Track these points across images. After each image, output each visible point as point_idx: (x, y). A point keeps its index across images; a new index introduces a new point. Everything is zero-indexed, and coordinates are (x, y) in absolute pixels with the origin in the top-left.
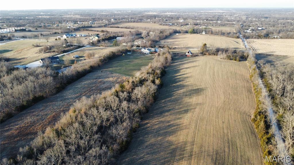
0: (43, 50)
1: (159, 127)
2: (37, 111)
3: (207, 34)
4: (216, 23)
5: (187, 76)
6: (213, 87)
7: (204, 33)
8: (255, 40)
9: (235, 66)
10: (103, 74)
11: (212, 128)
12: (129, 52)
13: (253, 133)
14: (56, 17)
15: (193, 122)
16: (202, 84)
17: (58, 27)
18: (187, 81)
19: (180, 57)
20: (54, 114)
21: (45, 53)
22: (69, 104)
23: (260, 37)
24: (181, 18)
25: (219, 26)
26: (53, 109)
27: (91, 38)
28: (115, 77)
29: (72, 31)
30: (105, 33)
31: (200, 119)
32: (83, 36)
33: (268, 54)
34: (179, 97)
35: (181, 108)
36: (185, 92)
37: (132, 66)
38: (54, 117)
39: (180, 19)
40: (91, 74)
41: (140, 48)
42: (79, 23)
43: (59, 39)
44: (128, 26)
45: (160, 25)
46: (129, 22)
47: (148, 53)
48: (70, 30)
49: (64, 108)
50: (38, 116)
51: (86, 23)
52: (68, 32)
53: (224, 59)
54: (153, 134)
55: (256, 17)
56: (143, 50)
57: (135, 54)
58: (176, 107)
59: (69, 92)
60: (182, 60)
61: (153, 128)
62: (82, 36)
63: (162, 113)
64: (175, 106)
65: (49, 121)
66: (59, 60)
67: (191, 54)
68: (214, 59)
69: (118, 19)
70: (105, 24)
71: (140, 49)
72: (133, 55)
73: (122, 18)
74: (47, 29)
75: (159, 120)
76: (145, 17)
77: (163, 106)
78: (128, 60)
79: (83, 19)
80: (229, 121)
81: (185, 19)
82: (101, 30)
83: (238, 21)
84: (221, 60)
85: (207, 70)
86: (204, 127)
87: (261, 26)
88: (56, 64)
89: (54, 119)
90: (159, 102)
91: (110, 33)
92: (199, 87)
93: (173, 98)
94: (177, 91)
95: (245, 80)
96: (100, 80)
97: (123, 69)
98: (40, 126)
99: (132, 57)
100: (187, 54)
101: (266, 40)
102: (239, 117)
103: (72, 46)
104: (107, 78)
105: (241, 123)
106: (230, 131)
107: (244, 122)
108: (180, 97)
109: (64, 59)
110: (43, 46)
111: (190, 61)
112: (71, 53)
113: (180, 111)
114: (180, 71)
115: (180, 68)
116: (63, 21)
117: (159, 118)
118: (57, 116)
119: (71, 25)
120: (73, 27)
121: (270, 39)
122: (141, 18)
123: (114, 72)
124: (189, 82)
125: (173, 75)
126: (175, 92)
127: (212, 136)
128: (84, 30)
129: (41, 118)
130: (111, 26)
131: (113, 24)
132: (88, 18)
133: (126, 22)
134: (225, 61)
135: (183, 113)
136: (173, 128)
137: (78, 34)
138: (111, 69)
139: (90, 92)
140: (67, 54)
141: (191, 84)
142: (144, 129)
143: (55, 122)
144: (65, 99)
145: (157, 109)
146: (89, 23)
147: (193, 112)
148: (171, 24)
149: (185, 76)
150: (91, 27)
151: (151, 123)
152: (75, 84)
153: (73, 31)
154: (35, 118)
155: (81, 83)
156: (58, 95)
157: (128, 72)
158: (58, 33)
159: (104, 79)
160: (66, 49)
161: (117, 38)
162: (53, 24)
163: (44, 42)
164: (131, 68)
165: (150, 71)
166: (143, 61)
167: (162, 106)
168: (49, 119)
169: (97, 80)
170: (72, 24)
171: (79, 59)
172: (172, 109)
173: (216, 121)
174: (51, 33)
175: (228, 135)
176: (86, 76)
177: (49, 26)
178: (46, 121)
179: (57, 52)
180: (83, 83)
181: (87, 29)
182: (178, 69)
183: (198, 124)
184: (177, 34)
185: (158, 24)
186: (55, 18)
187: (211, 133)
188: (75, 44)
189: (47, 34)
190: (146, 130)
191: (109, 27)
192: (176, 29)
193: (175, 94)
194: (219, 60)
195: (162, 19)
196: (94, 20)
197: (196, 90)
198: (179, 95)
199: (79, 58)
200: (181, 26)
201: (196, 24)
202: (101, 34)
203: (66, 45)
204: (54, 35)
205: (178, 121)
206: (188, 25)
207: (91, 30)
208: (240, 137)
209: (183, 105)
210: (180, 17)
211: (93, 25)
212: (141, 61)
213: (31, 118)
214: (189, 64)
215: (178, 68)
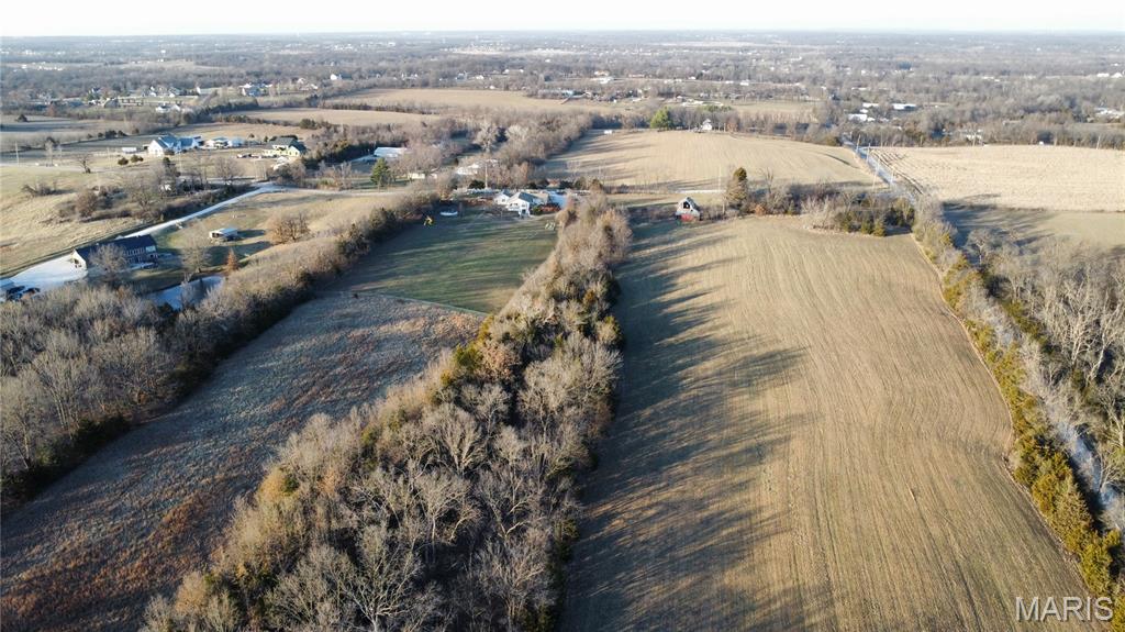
0: (77, 209)
1: (666, 531)
2: (107, 490)
3: (722, 129)
4: (738, 89)
5: (709, 303)
6: (824, 344)
7: (707, 127)
8: (902, 151)
9: (874, 253)
10: (363, 307)
11: (880, 520)
12: (447, 211)
13: (1039, 529)
14: (94, 68)
15: (799, 498)
16: (777, 333)
17: (119, 110)
18: (717, 322)
19: (655, 224)
20: (188, 500)
21: (88, 221)
22: (247, 449)
23: (914, 137)
24: (599, 70)
25: (753, 98)
26: (181, 477)
27: (269, 153)
28: (416, 316)
29: (176, 126)
30: (318, 132)
31: (822, 484)
32: (230, 144)
33: (975, 203)
34: (707, 394)
35: (728, 442)
36: (726, 372)
37: (475, 266)
38: (192, 513)
39: (597, 73)
40: (311, 308)
41: (487, 189)
42: (199, 90)
43: (136, 159)
44: (405, 101)
45: (530, 96)
46: (403, 86)
47: (524, 211)
48: (168, 122)
49: (229, 470)
50: (116, 513)
51: (231, 90)
52: (163, 128)
53: (826, 228)
54: (649, 567)
55: (869, 65)
56: (502, 199)
57: (473, 217)
58: (710, 437)
59: (233, 394)
60: (667, 237)
61: (641, 538)
62: (226, 144)
63: (657, 466)
64: (705, 434)
65: (176, 538)
66: (158, 250)
67: (695, 211)
68: (790, 230)
69: (356, 76)
70: (308, 96)
71: (490, 197)
72: (468, 221)
73: (369, 71)
74: (70, 116)
75: (654, 501)
76: (461, 68)
77: (653, 433)
78: (455, 244)
79: (215, 76)
80: (932, 483)
81: (617, 73)
82: (299, 121)
83: (814, 81)
84: (814, 231)
85: (780, 277)
86: (847, 519)
87: (899, 96)
88: (145, 268)
89: (196, 526)
90: (633, 418)
91: (341, 130)
92: (771, 348)
93: (682, 396)
94: (693, 365)
95: (931, 308)
96: (358, 333)
97: (445, 280)
98: (138, 563)
99: (463, 229)
100: (680, 210)
101: (939, 149)
102: (964, 464)
103: (199, 187)
104: (385, 322)
105: (979, 490)
106: (953, 528)
107: (990, 483)
108: (711, 394)
109: (176, 243)
110: (70, 191)
111: (698, 238)
112: (198, 217)
113: (732, 455)
114: (672, 282)
115: (671, 270)
116: (129, 84)
117: (652, 488)
118: (207, 511)
119: (165, 101)
120: (178, 108)
121: (951, 145)
122: (446, 69)
123: (408, 296)
124: (723, 326)
125: (653, 300)
126: (685, 371)
127: (892, 555)
128: (228, 120)
129: (133, 524)
130: (337, 101)
131: (341, 93)
132: (230, 69)
133: (392, 86)
134: (835, 237)
135: (744, 464)
136: (724, 533)
137: (210, 137)
138: (391, 283)
139: (329, 387)
140: (183, 224)
141: (738, 337)
142: (602, 543)
143: (202, 539)
144: (225, 427)
145: (632, 449)
146: (244, 93)
147: (785, 457)
148: (570, 92)
149: (702, 301)
150: (255, 107)
151: (626, 516)
152: (253, 357)
153: (182, 124)
154: (108, 527)
155: (278, 349)
156: (187, 410)
157: (467, 294)
158: (121, 133)
159: (374, 328)
160: (178, 201)
161: (377, 152)
162: (92, 98)
163: (72, 173)
164: (476, 274)
165: (562, 285)
166: (515, 244)
167: (647, 435)
168: (175, 528)
169: (342, 332)
170: (172, 95)
171: (239, 243)
172: (697, 447)
173: (884, 487)
174: (92, 133)
175: (948, 548)
176: (291, 317)
177: (76, 105)
178: (159, 538)
179: (141, 215)
180: (288, 349)
181: (242, 114)
182: (662, 276)
183: (820, 505)
184: (606, 132)
185: (522, 93)
186: (92, 75)
187: (884, 542)
188: (212, 180)
189: (74, 139)
190: (615, 547)
191: (328, 108)
192: (599, 113)
193: (684, 382)
194: (808, 234)
195: (532, 74)
196: (259, 77)
197: (763, 358)
198: (701, 383)
199: (239, 239)
200: (612, 100)
201: (668, 94)
202: (304, 136)
203: (172, 185)
204: (106, 142)
205: (738, 498)
206: (636, 95)
207: (259, 121)
208: (995, 550)
209: (734, 425)
210: (598, 65)
211: (261, 100)
212: (507, 246)
213: (84, 526)
214: (700, 250)
215: (662, 269)
